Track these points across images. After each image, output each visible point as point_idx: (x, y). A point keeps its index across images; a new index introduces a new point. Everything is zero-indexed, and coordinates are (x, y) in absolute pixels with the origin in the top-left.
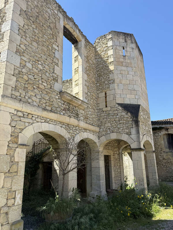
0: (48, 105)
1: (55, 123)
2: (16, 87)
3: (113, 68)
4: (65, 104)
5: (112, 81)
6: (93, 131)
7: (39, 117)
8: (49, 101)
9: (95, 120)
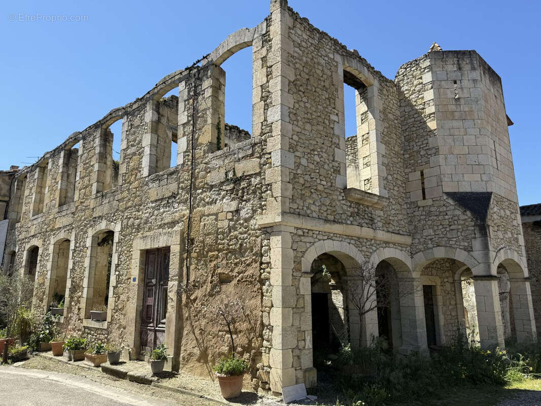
0: (329, 213)
1: (341, 239)
2: (293, 196)
3: (435, 125)
4: (352, 206)
5: (434, 151)
6: (400, 245)
7: (321, 233)
8: (331, 206)
9: (403, 223)
